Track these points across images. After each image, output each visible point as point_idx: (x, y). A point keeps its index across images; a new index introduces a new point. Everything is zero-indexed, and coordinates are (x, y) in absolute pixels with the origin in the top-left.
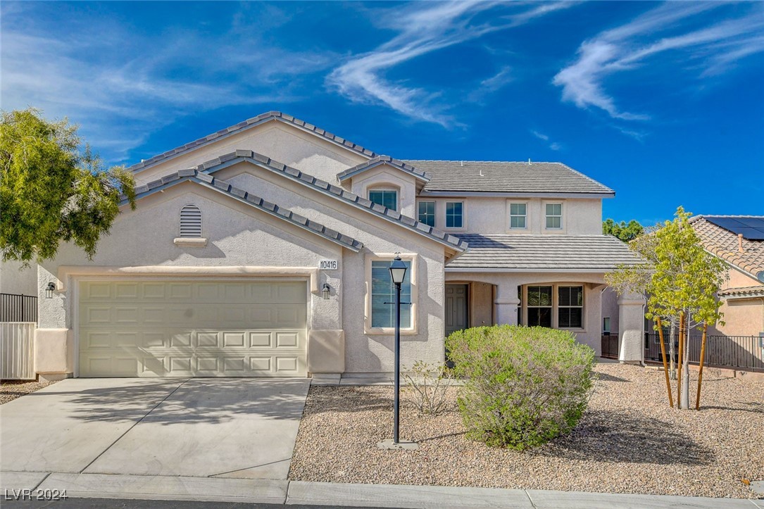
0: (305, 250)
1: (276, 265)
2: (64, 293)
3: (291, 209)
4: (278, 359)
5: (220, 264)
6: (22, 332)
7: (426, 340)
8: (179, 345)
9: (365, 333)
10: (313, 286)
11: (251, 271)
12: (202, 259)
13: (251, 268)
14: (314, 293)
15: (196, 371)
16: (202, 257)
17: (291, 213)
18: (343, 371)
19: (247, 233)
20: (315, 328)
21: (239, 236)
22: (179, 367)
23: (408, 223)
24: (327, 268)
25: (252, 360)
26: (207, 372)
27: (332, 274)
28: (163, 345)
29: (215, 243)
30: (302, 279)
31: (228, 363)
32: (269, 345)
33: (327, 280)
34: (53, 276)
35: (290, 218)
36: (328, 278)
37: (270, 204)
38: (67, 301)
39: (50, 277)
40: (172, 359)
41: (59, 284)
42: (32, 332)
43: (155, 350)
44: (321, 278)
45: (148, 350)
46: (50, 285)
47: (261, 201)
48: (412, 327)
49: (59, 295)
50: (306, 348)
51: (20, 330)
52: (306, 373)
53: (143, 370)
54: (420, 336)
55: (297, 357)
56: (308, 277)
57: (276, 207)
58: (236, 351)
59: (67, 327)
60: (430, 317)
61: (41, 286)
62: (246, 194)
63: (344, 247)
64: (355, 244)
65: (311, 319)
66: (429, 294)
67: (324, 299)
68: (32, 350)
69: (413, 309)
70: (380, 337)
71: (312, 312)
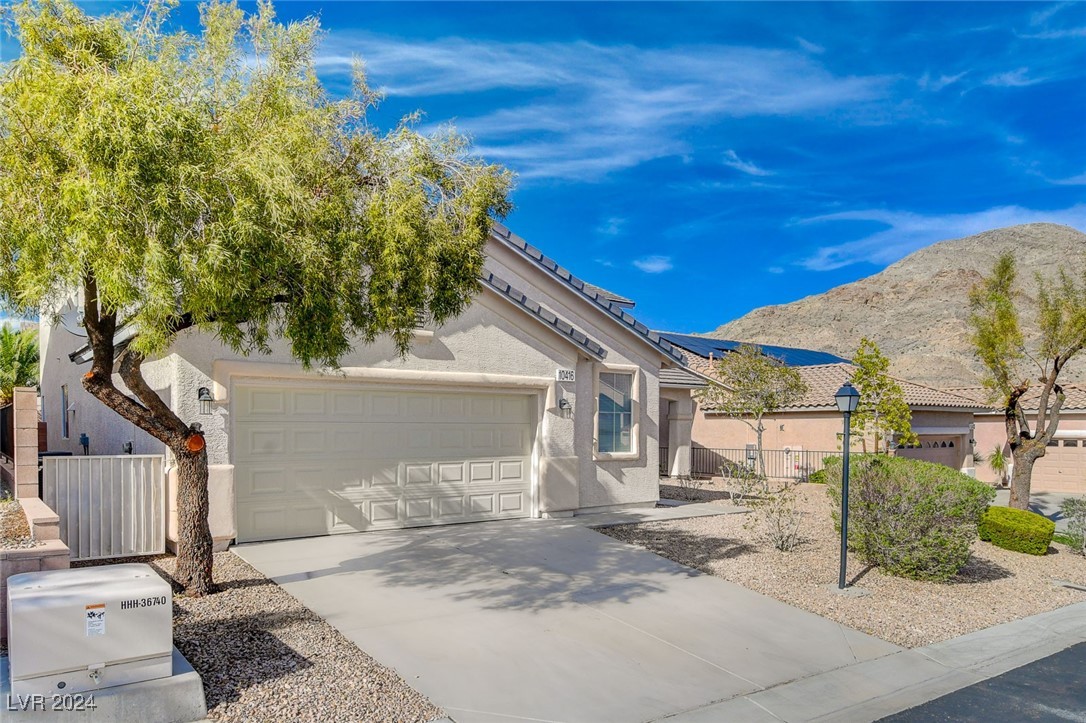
0: (542, 355)
1: (511, 373)
2: (225, 406)
3: (541, 304)
4: (502, 496)
5: (448, 369)
6: (137, 474)
7: (646, 466)
8: (386, 483)
9: (594, 459)
10: (550, 402)
12: (426, 361)
15: (406, 517)
16: (427, 357)
17: (540, 308)
18: (578, 506)
19: (480, 328)
20: (552, 453)
21: (471, 332)
22: (384, 515)
23: (641, 330)
24: (565, 379)
25: (472, 498)
26: (423, 519)
28: (361, 485)
29: (444, 340)
31: (446, 504)
32: (491, 479)
33: (564, 395)
34: (204, 377)
35: (537, 314)
36: (565, 391)
37: (518, 294)
38: (229, 419)
39: (200, 378)
40: (373, 505)
41: (217, 391)
42: (157, 472)
43: (351, 493)
44: (558, 392)
45: (342, 494)
46: (201, 392)
47: (509, 287)
48: (634, 451)
49: (216, 409)
50: (534, 481)
51: (133, 469)
52: (534, 512)
53: (334, 524)
54: (640, 461)
55: (521, 490)
56: (543, 390)
57: (524, 298)
58: (455, 488)
59: (231, 463)
60: (649, 439)
61: (185, 394)
62: (492, 276)
63: (586, 355)
64: (601, 352)
65: (545, 442)
66: (648, 413)
67: (559, 418)
68: (157, 504)
69: (635, 429)
70: (606, 463)
71: (545, 433)
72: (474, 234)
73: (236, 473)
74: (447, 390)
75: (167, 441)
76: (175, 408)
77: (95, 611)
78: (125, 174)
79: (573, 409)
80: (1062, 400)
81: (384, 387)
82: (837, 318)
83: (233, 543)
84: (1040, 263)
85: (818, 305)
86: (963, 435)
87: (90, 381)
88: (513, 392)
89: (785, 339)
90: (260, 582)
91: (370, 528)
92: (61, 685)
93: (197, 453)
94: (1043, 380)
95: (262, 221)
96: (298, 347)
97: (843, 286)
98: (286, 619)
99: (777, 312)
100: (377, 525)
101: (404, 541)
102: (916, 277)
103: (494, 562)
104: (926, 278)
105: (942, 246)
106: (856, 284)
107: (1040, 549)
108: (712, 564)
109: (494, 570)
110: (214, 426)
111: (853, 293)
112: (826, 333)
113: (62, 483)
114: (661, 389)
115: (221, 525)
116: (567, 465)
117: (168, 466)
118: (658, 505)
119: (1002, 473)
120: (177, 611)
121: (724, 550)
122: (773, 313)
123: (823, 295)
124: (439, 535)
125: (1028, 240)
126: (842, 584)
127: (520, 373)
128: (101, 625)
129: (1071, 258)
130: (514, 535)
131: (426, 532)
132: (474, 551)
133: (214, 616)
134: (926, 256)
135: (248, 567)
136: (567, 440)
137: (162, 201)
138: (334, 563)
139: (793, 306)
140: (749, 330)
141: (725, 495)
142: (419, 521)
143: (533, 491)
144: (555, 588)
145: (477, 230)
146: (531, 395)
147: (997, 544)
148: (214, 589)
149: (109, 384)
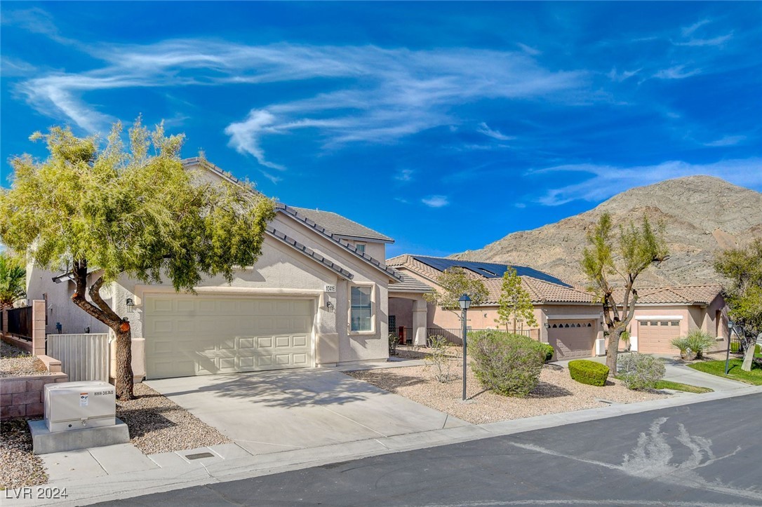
1: (298, 288)
2: (141, 308)
3: (314, 250)
4: (295, 355)
5: (262, 286)
6: (95, 343)
7: (380, 339)
8: (228, 348)
10: (321, 303)
11: (286, 292)
13: (287, 290)
14: (321, 308)
15: (238, 366)
16: (250, 281)
17: (314, 253)
18: (338, 361)
19: (280, 264)
20: (322, 332)
21: (275, 266)
22: (226, 365)
23: (375, 263)
24: (330, 291)
25: (277, 356)
26: (248, 368)
27: (331, 294)
28: (214, 349)
29: (259, 271)
31: (262, 360)
32: (288, 346)
34: (129, 293)
35: (312, 256)
36: (330, 298)
37: (301, 245)
38: (142, 315)
39: (127, 294)
40: (221, 360)
41: (136, 300)
42: (105, 342)
43: (209, 353)
44: (325, 298)
45: (203, 354)
46: (128, 301)
47: (296, 242)
48: (373, 330)
49: (135, 309)
50: (313, 346)
51: (93, 341)
52: (313, 364)
53: (198, 369)
54: (377, 335)
55: (306, 352)
56: (317, 297)
57: (304, 248)
58: (267, 351)
59: (143, 337)
60: (382, 323)
61: (119, 302)
62: (286, 236)
63: (342, 277)
64: (350, 276)
65: (318, 326)
66: (381, 309)
67: (326, 312)
68: (105, 358)
69: (373, 318)
70: (356, 337)
71: (318, 321)
72: (257, 229)
73: (146, 343)
74: (261, 297)
75: (111, 326)
76: (114, 309)
77: (84, 396)
78: (100, 219)
79: (335, 307)
80: (636, 298)
81: (226, 297)
82: (566, 240)
83: (144, 379)
84: (700, 202)
85: (552, 230)
86: (596, 319)
87: (75, 298)
88: (299, 298)
89: (530, 254)
90: (157, 396)
91: (219, 372)
92: (70, 426)
93: (126, 332)
94: (626, 286)
95: (157, 233)
96: (175, 282)
97: (569, 218)
98: (168, 409)
99: (525, 236)
100: (223, 371)
101: (236, 378)
102: (618, 212)
103: (280, 387)
104: (625, 212)
105: (634, 191)
106: (577, 217)
107: (600, 383)
108: (399, 389)
109: (279, 390)
110: (134, 318)
111: (576, 223)
112: (557, 250)
113: (57, 348)
114: (389, 293)
115: (138, 369)
116: (332, 338)
117: (110, 339)
118: (388, 361)
119: (628, 343)
120: (117, 406)
121: (409, 382)
122: (522, 236)
123: (556, 224)
124: (256, 375)
125: (692, 186)
126: (464, 398)
127: (303, 288)
128: (86, 402)
129: (721, 198)
130: (297, 375)
131: (249, 374)
132: (272, 383)
133: (134, 408)
134: (625, 197)
135: (152, 390)
136: (332, 324)
137: (115, 229)
138: (196, 388)
139: (535, 232)
140: (506, 248)
141: (431, 355)
142: (246, 368)
143: (312, 352)
144: (308, 398)
145: (258, 228)
146: (311, 300)
147: (577, 380)
148: (134, 398)
149: (84, 300)
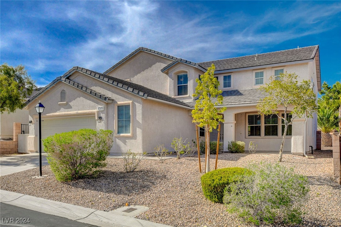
0: (94, 103)
5: (71, 111)
7: (136, 139)
9: (115, 136)
13: (80, 112)
14: (97, 120)
16: (66, 109)
19: (78, 98)
21: (76, 100)
27: (102, 112)
29: (69, 103)
30: (91, 115)
33: (101, 115)
34: (32, 118)
44: (99, 114)
48: (130, 134)
54: (134, 137)
56: (94, 114)
69: (131, 125)
70: (120, 138)
79: (104, 119)
81: (61, 117)
